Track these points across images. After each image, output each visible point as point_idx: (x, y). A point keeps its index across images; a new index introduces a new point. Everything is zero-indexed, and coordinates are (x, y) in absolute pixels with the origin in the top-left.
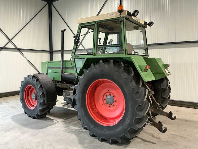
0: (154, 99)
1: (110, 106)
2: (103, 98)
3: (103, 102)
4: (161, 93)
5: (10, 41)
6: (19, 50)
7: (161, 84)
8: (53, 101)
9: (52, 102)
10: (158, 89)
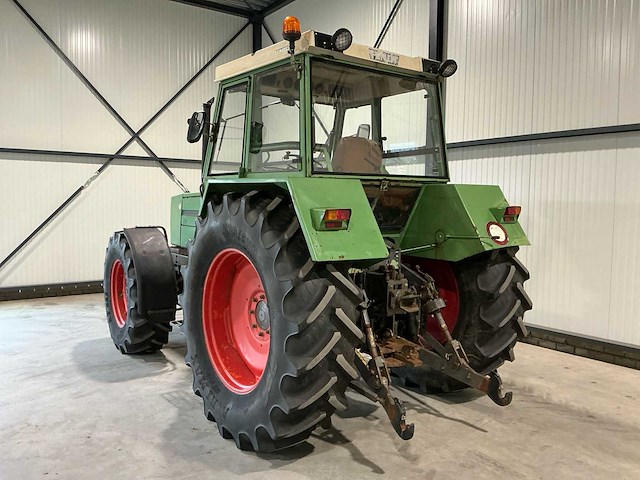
0: (444, 326)
1: (261, 335)
2: (250, 307)
3: (250, 318)
4: (477, 308)
5: (136, 136)
6: (163, 162)
7: (479, 277)
8: (164, 309)
9: (156, 312)
10: (469, 292)
